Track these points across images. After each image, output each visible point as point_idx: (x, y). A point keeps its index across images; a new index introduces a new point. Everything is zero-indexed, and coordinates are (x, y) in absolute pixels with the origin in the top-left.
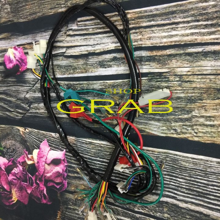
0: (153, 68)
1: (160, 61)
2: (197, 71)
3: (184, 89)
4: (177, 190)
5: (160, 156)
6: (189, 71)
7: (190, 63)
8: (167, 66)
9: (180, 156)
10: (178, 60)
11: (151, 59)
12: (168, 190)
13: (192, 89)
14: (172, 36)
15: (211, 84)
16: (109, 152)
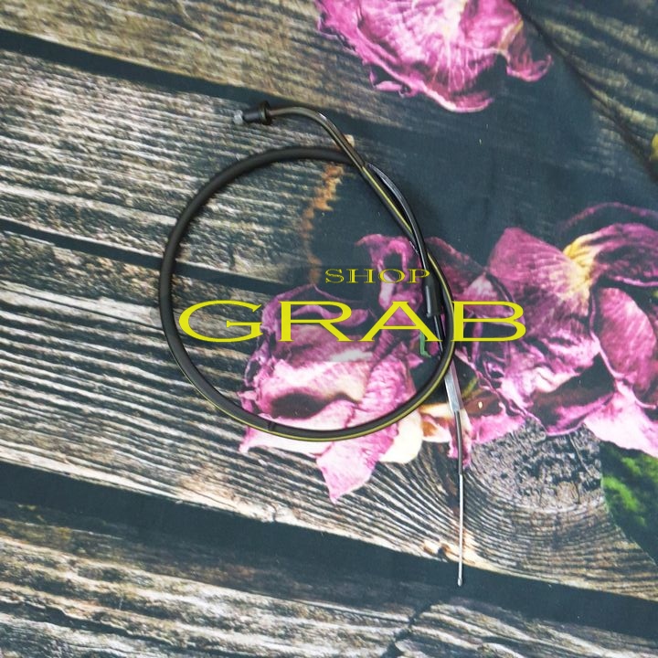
16: (37, 430)
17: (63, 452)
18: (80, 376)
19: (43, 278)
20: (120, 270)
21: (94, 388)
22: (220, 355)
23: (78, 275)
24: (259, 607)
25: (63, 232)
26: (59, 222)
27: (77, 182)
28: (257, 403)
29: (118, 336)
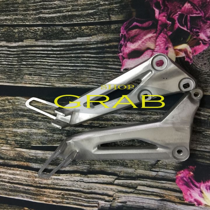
3: (4, 134)
4: (7, 55)
5: (21, 80)
9: (6, 82)
10: (9, 156)
12: (14, 53)
14: (13, 174)
16: (67, 77)
17: (74, 82)
18: (75, 60)
19: (62, 36)
20: (81, 29)
21: (79, 62)
22: (110, 45)
23: (70, 33)
24: (135, 114)
25: (64, 23)
26: (63, 20)
27: (66, 9)
28: (123, 56)
29: (83, 47)
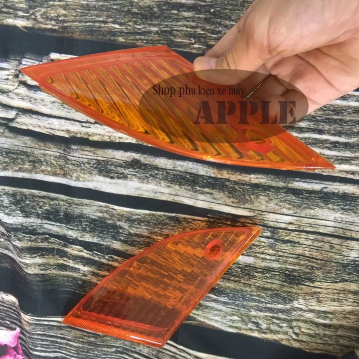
0: (219, 204)
1: (236, 192)
2: (307, 225)
6: (291, 223)
7: (295, 209)
8: (247, 206)
11: (217, 184)
13: (294, 256)
15: (331, 254)
